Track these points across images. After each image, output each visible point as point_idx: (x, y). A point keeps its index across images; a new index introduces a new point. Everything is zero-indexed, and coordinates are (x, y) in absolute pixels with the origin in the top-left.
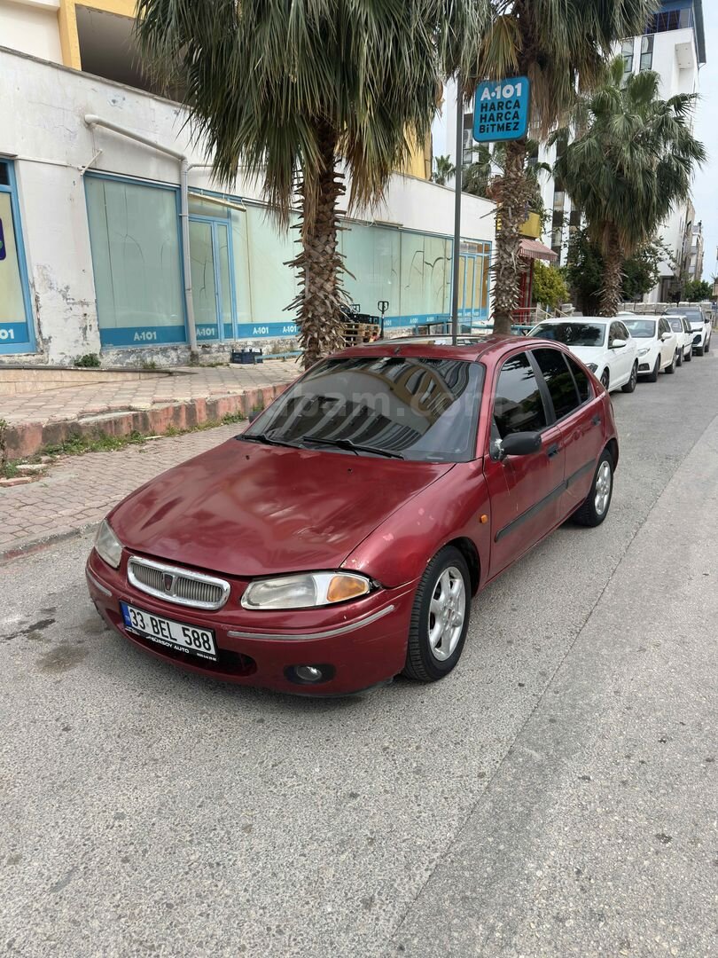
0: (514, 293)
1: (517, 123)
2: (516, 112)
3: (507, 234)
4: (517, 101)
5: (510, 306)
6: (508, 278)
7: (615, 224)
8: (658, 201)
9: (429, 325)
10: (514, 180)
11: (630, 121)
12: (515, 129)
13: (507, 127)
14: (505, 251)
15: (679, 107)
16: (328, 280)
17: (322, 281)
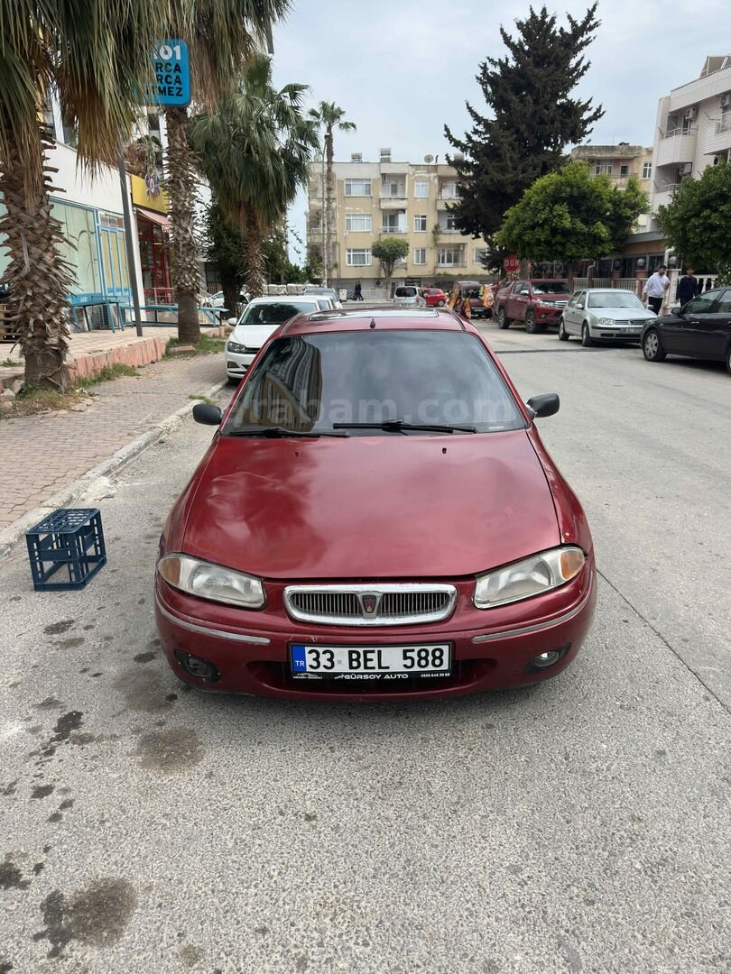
0: (196, 271)
1: (180, 89)
2: (178, 77)
3: (180, 208)
4: (177, 65)
5: (193, 284)
6: (188, 255)
7: (252, 203)
8: (288, 185)
9: (84, 306)
10: (180, 150)
11: (251, 102)
12: (178, 95)
13: (169, 91)
14: (180, 225)
15: (293, 97)
16: (47, 250)
17: (40, 251)
